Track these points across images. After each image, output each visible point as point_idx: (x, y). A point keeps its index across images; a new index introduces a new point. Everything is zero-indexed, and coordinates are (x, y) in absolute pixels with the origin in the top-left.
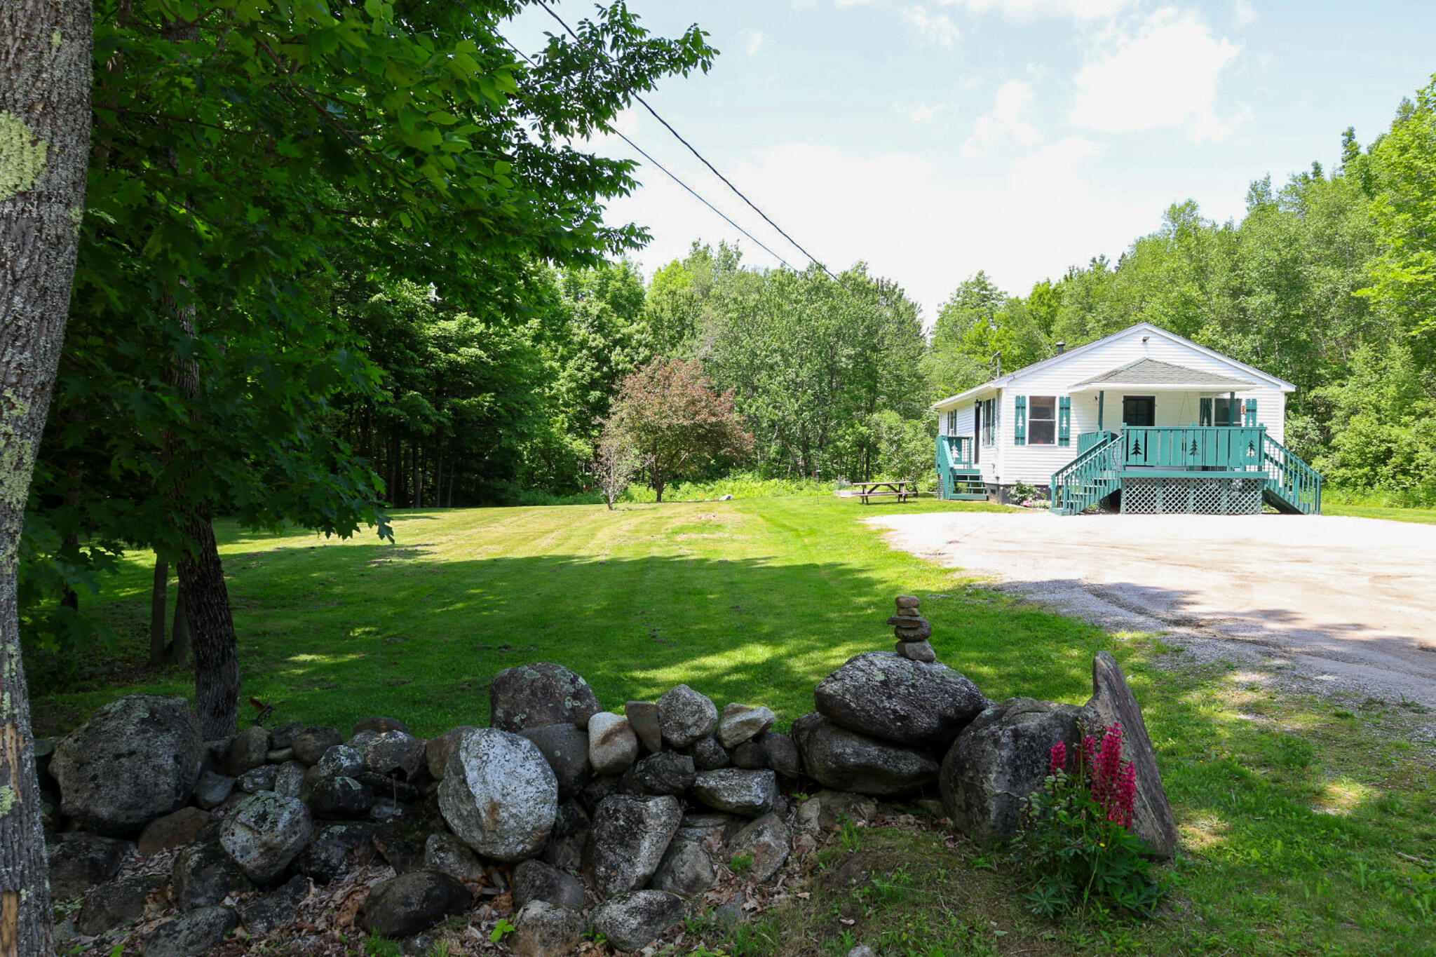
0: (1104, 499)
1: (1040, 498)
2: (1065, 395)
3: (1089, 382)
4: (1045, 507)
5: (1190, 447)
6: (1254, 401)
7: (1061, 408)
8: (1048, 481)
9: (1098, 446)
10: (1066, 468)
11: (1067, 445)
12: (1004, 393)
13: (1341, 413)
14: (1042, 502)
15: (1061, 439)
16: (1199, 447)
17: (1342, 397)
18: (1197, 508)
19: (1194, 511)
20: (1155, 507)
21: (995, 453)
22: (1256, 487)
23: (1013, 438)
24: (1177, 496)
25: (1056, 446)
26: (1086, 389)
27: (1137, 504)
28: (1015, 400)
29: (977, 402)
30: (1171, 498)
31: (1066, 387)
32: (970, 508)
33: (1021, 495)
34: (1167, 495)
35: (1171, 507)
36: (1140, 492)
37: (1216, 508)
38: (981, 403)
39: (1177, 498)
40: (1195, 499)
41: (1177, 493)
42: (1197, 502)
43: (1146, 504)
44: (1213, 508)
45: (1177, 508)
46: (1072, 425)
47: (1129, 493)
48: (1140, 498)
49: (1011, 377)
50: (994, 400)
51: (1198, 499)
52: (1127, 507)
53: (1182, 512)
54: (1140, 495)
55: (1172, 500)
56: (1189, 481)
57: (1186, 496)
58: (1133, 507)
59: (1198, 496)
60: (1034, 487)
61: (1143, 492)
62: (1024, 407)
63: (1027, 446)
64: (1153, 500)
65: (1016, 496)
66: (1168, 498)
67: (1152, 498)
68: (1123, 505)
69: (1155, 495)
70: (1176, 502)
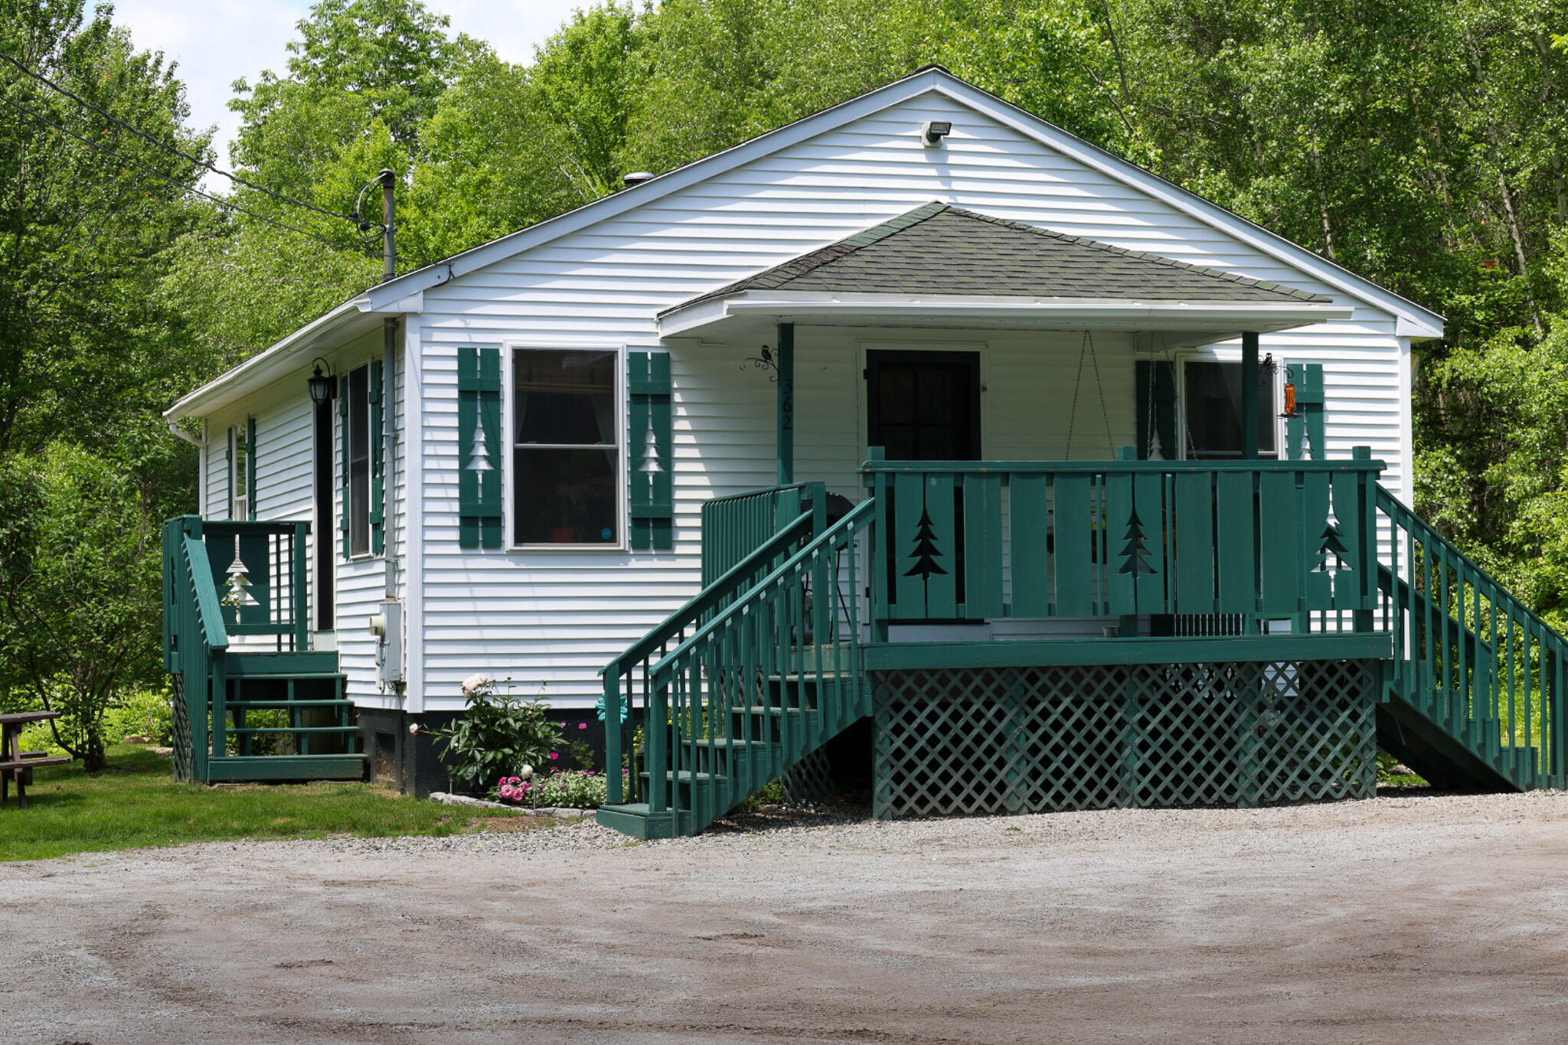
0: (810, 761)
1: (566, 762)
2: (651, 341)
3: (738, 289)
4: (582, 801)
5: (1118, 542)
6: (1315, 372)
7: (637, 399)
8: (588, 695)
9: (781, 547)
10: (659, 637)
11: (665, 542)
12: (412, 339)
13: (1533, 433)
14: (572, 781)
15: (638, 522)
16: (1152, 539)
17: (1534, 377)
18: (1156, 782)
19: (1145, 794)
20: (1001, 787)
21: (391, 587)
22: (1353, 693)
23: (457, 522)
24: (1079, 737)
25: (623, 553)
26: (724, 315)
27: (934, 777)
28: (454, 365)
29: (317, 379)
30: (1057, 750)
31: (653, 313)
32: (280, 821)
33: (490, 756)
34: (1045, 738)
35: (1059, 785)
36: (945, 729)
37: (1220, 779)
38: (331, 383)
39: (1079, 749)
40: (1144, 747)
41: (1079, 725)
42: (1155, 758)
43: (968, 777)
44: (1210, 779)
45: (1080, 784)
46: (678, 467)
47: (904, 736)
48: (945, 753)
49: (438, 272)
50: (378, 367)
51: (1155, 746)
52: (900, 790)
53: (1101, 801)
54: (945, 741)
55: (1063, 755)
56: (1120, 677)
57: (1111, 736)
58: (922, 790)
59: (1155, 734)
60: (538, 718)
61: (956, 728)
62: (493, 395)
63: (511, 553)
64: (995, 758)
65: (472, 760)
66: (1046, 750)
67: (990, 751)
68: (881, 784)
69: (1000, 739)
70: (1079, 761)
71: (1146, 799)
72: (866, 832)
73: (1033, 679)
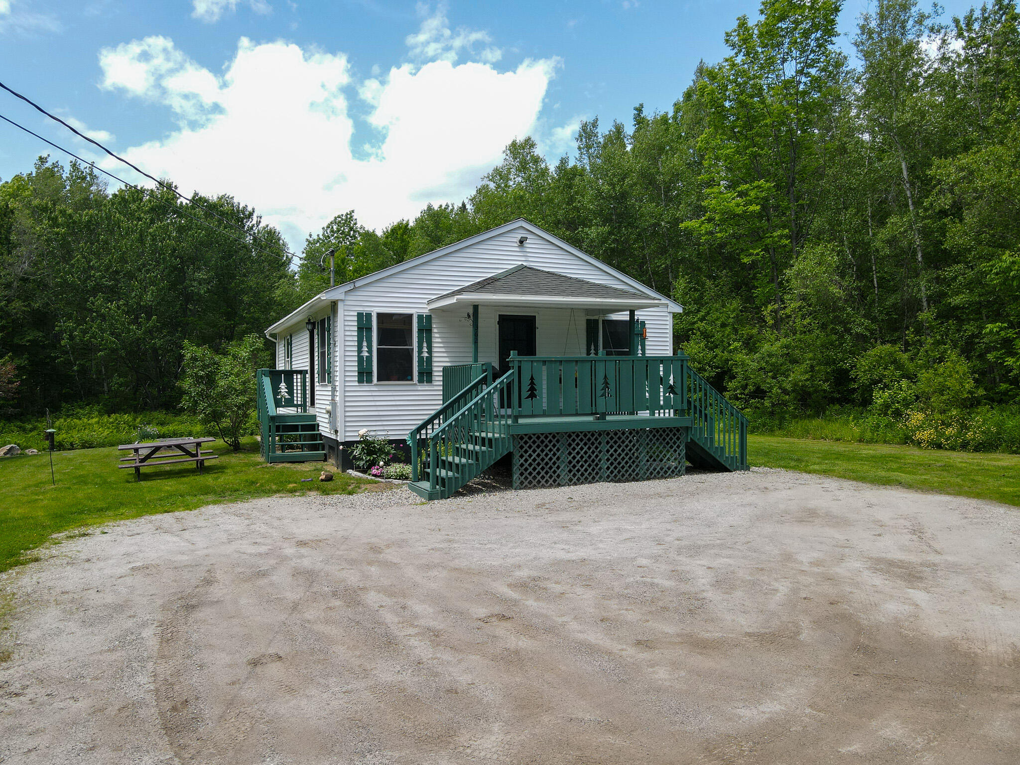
1: (395, 459)
2: (425, 311)
3: (459, 292)
4: (402, 477)
5: (600, 386)
6: (645, 324)
7: (420, 331)
11: (430, 381)
12: (341, 309)
14: (398, 468)
15: (421, 374)
16: (612, 384)
18: (612, 472)
19: (608, 477)
20: (558, 476)
21: (333, 396)
22: (678, 439)
23: (356, 374)
24: (586, 457)
25: (415, 384)
26: (455, 301)
27: (534, 473)
28: (356, 319)
29: (309, 322)
30: (578, 462)
31: (426, 301)
32: (291, 486)
33: (368, 458)
34: (574, 458)
35: (579, 475)
36: (538, 455)
37: (634, 471)
38: (314, 324)
39: (586, 461)
40: (608, 460)
41: (586, 453)
42: (612, 464)
43: (547, 473)
44: (630, 471)
45: (586, 474)
46: (435, 355)
47: (524, 458)
48: (539, 464)
49: (350, 285)
50: (329, 318)
51: (612, 460)
52: (522, 478)
53: (593, 480)
54: (538, 460)
55: (580, 464)
56: (600, 435)
57: (597, 456)
58: (530, 478)
59: (612, 455)
60: (386, 444)
61: (543, 455)
62: (369, 329)
63: (376, 385)
64: (556, 465)
65: (362, 459)
66: (574, 462)
67: (554, 463)
68: (515, 477)
69: (558, 459)
70: (586, 466)
71: (608, 479)
72: (510, 494)
73: (570, 436)
